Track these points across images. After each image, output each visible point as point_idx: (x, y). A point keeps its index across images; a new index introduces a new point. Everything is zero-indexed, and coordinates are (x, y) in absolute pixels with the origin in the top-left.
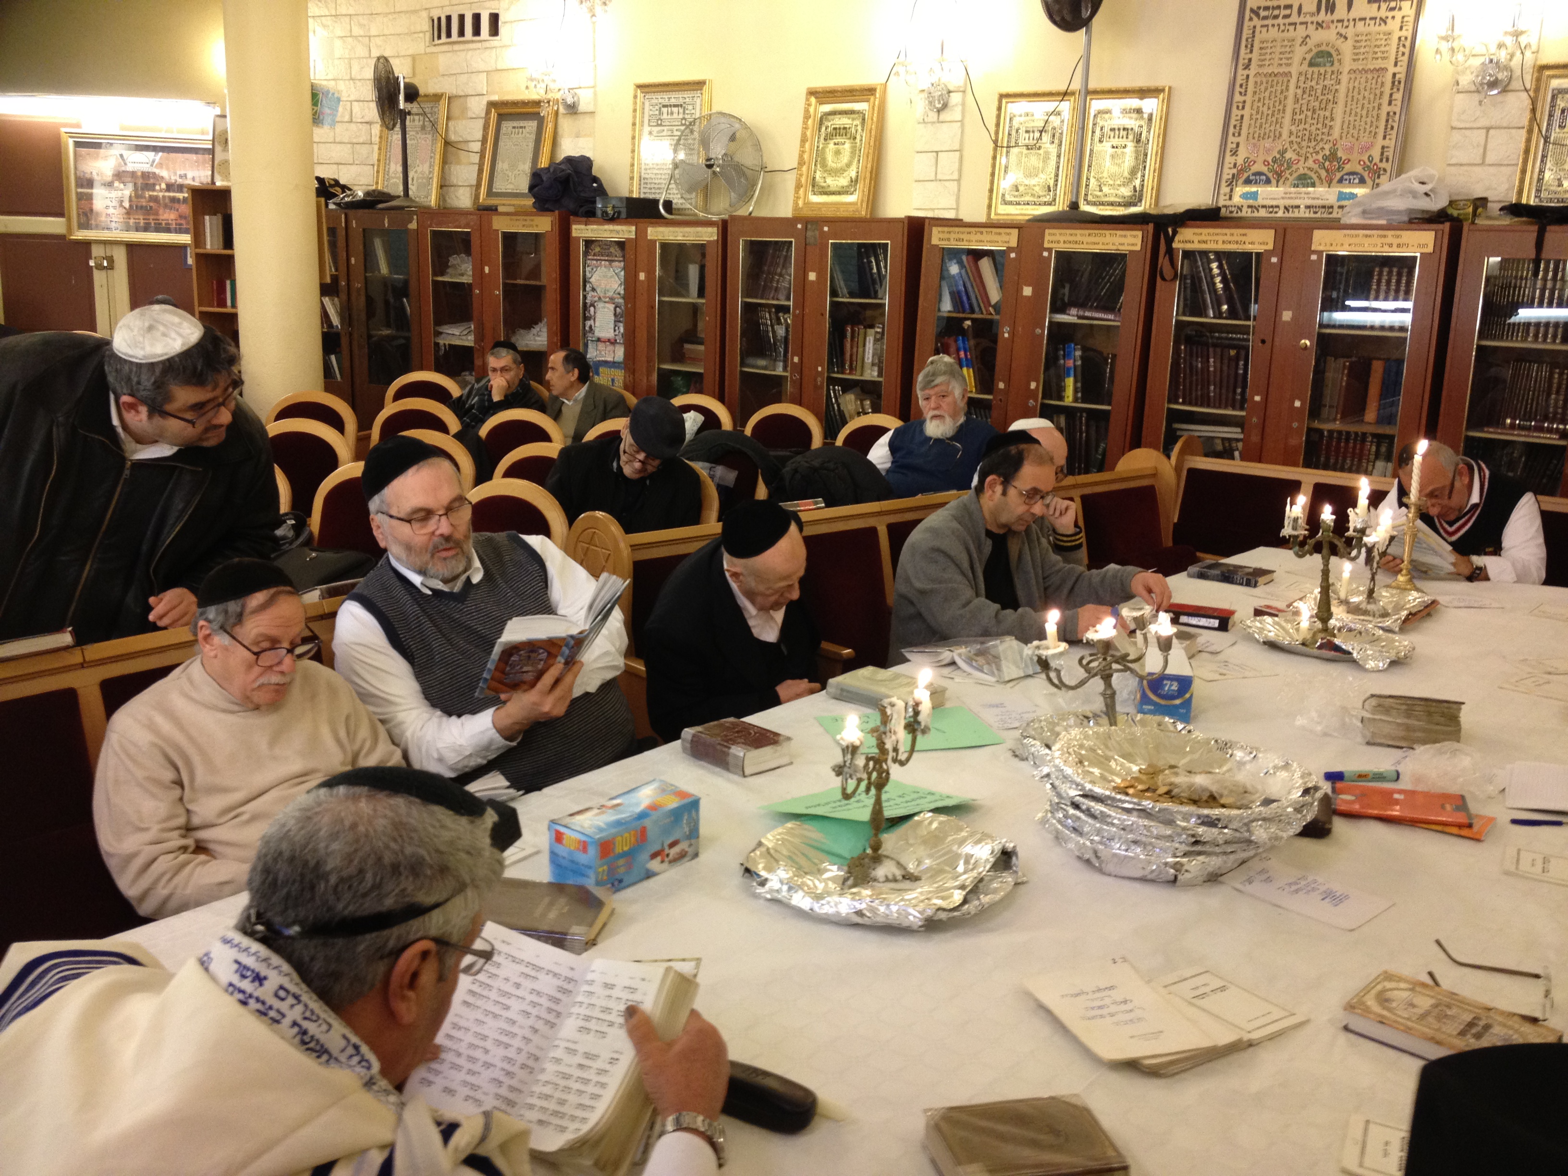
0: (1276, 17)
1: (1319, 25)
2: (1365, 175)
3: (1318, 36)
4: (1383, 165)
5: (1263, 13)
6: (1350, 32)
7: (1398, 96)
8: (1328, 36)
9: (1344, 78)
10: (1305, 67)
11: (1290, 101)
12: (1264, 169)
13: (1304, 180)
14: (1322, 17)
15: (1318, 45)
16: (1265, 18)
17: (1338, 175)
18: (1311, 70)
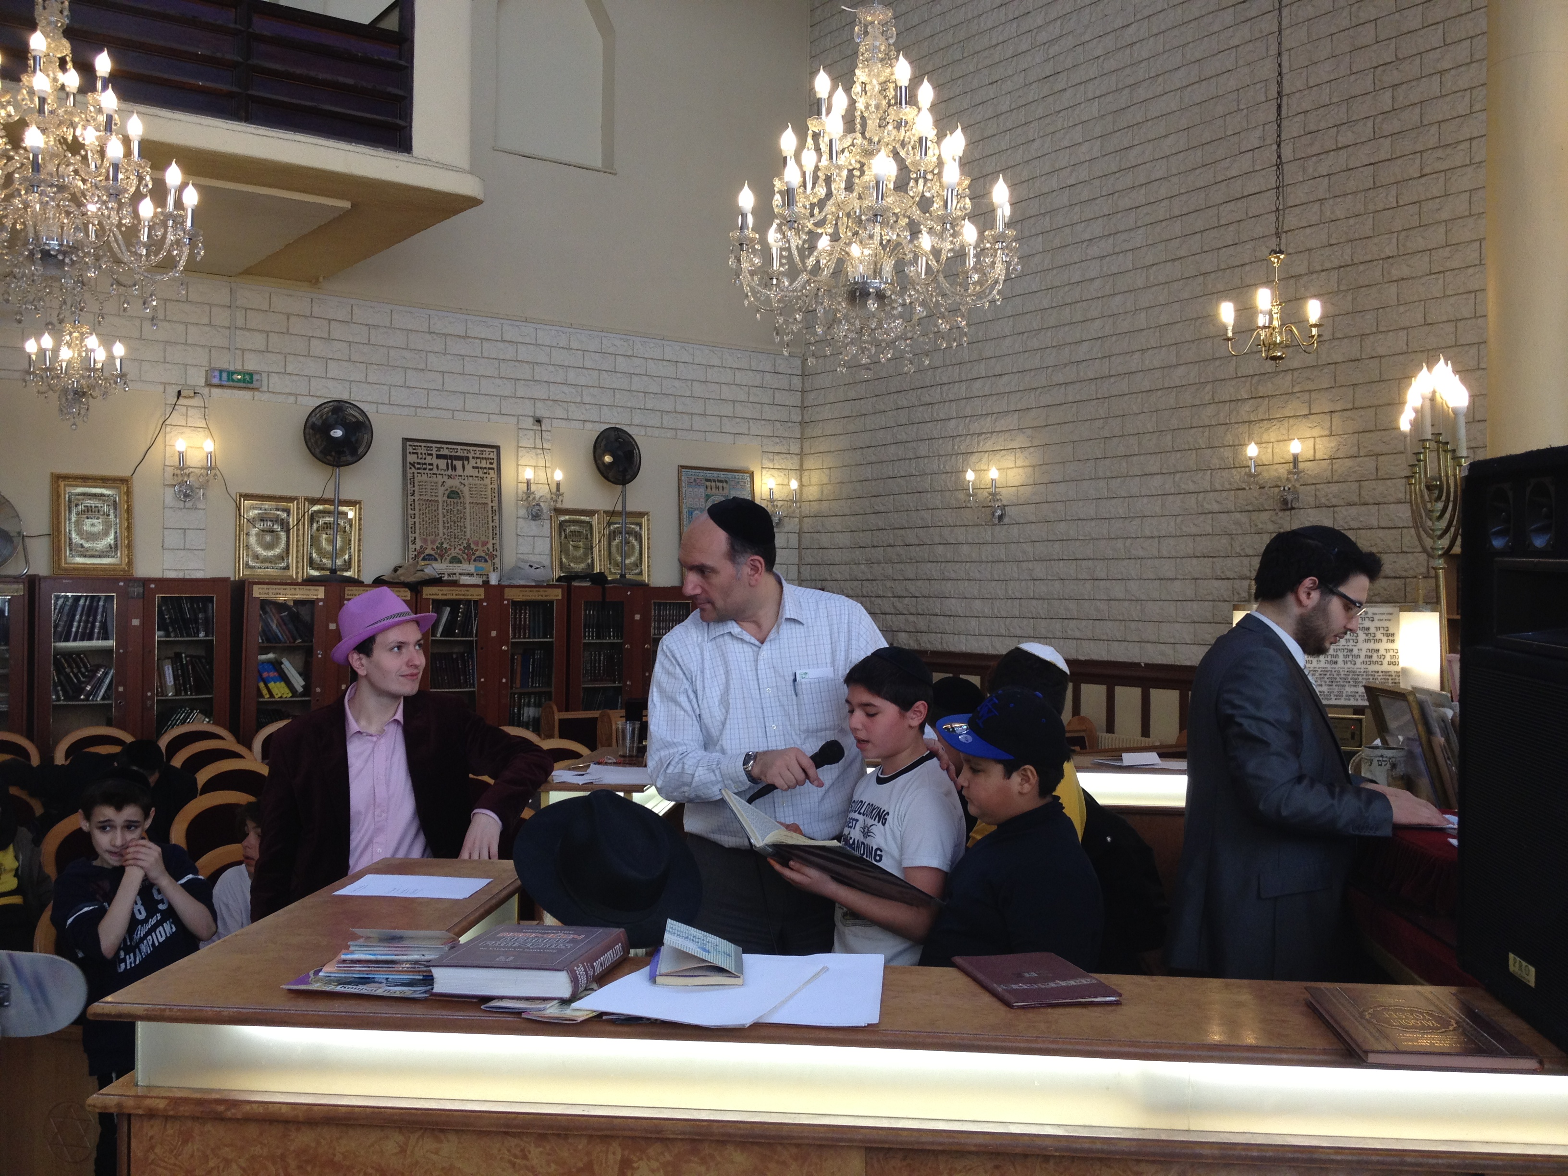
0: (425, 469)
1: (450, 477)
2: (487, 557)
3: (450, 483)
4: (494, 553)
5: (417, 466)
6: (466, 482)
7: (496, 518)
8: (454, 483)
9: (467, 506)
10: (445, 498)
11: (441, 515)
12: (432, 553)
13: (455, 560)
14: (450, 472)
15: (451, 487)
16: (418, 469)
17: (473, 557)
18: (449, 500)
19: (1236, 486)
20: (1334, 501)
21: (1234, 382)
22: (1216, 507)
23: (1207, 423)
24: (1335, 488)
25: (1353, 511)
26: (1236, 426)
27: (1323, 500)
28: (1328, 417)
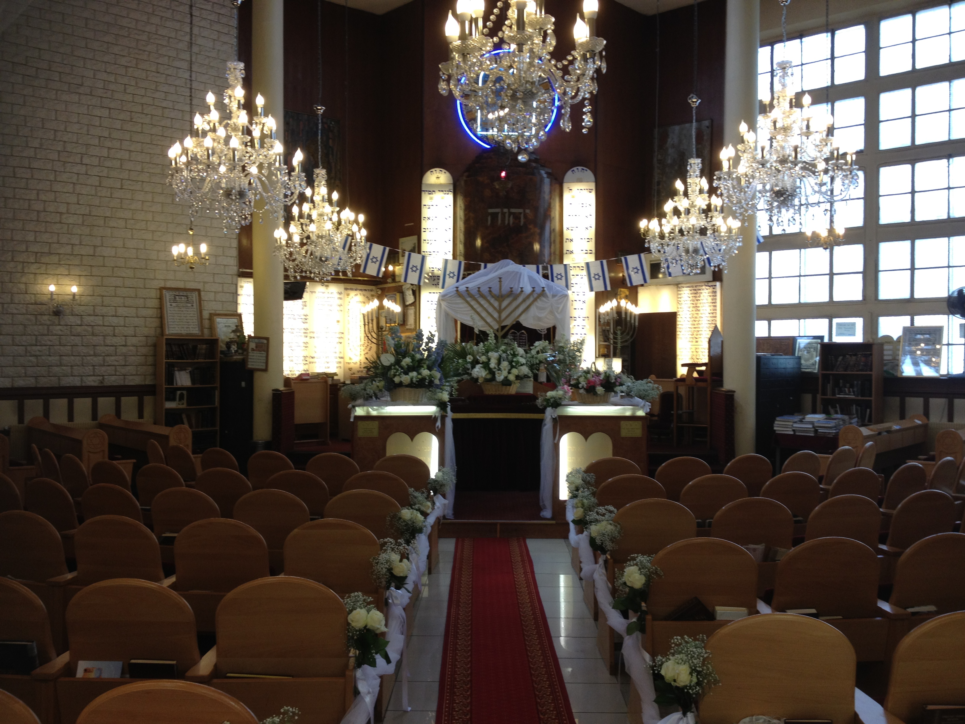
19: (28, 302)
20: (82, 313)
21: (26, 253)
22: (15, 311)
23: (9, 270)
24: (82, 308)
25: (92, 318)
26: (28, 274)
27: (77, 313)
28: (78, 277)
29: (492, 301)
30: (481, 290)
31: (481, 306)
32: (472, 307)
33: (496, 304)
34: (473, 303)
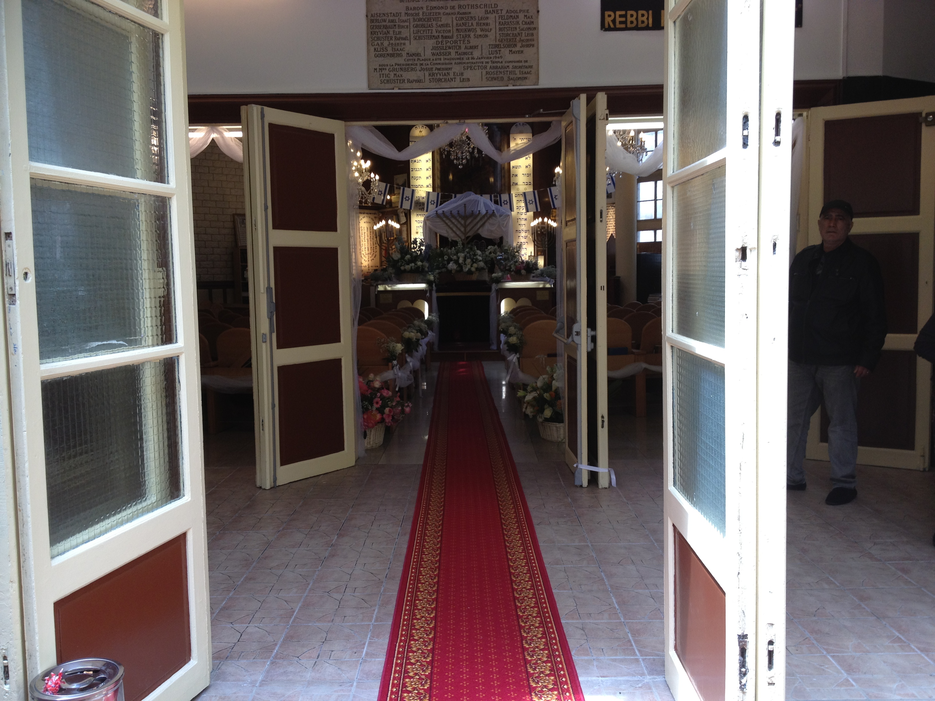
29: (460, 220)
30: (452, 212)
31: (453, 223)
32: (447, 224)
33: (463, 222)
34: (447, 221)
